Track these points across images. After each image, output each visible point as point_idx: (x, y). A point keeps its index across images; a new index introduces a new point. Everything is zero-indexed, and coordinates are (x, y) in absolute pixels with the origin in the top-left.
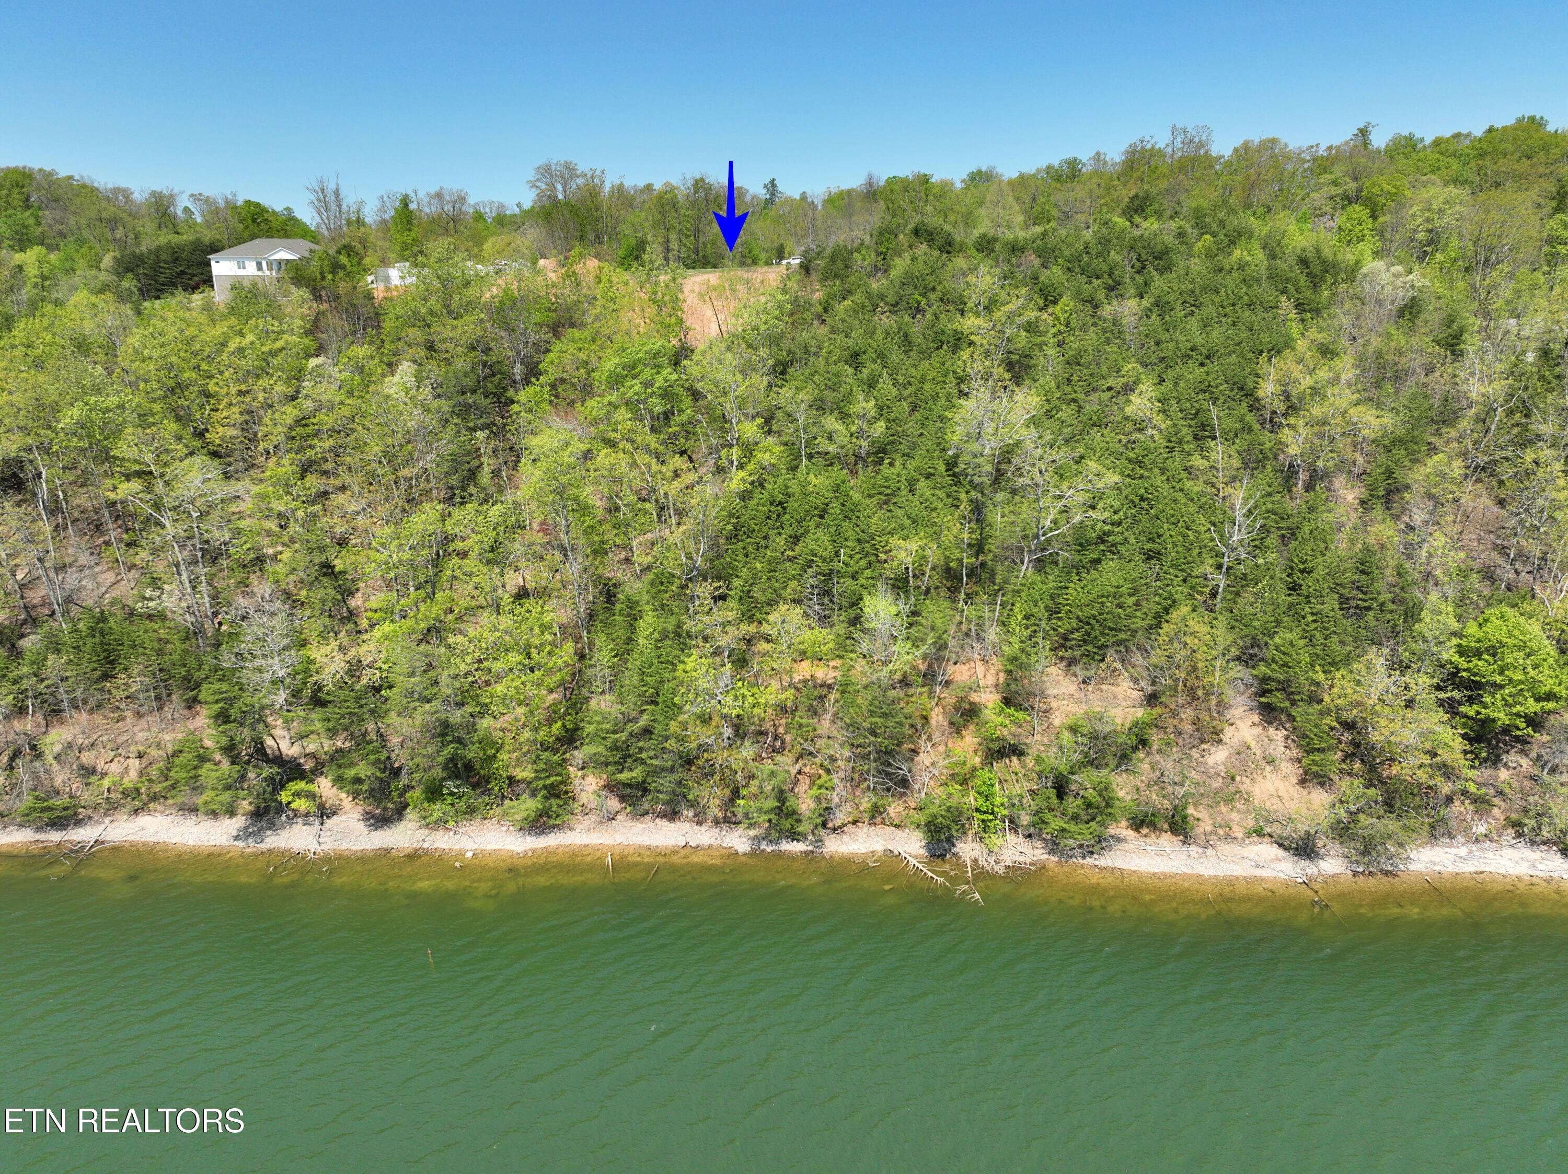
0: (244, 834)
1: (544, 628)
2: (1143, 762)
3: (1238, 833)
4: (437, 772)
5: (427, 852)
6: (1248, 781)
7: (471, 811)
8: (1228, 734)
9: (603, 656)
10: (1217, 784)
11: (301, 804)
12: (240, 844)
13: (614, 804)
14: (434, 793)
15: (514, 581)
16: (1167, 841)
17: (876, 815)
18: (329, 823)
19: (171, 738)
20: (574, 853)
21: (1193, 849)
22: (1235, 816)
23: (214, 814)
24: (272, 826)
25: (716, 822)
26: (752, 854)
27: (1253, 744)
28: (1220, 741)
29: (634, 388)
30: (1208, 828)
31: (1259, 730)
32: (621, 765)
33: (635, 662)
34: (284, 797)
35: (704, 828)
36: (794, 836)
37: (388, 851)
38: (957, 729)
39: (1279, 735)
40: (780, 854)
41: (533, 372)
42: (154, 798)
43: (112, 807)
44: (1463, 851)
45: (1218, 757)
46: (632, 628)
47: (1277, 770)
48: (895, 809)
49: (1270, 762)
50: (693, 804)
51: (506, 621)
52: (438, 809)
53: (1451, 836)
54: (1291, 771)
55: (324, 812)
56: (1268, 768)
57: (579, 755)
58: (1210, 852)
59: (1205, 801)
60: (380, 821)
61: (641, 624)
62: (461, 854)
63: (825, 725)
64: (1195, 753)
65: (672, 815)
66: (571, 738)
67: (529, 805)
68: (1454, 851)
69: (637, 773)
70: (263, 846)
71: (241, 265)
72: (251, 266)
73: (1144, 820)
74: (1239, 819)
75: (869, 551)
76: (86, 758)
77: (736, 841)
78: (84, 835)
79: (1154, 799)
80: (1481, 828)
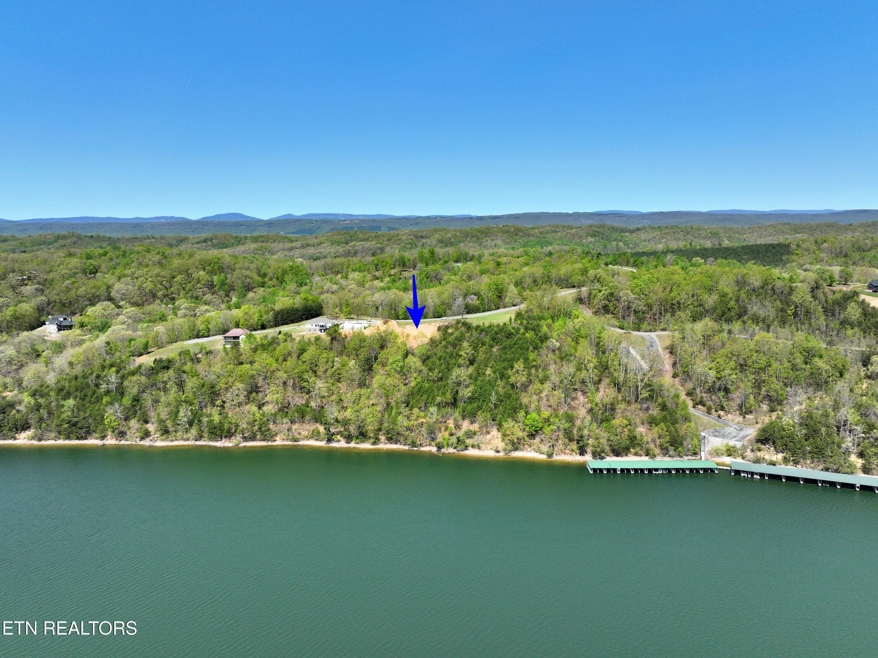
0: (326, 444)
1: (377, 411)
2: (476, 437)
4: (358, 434)
5: (356, 447)
6: (493, 441)
7: (363, 442)
8: (492, 433)
9: (386, 416)
10: (487, 441)
11: (336, 439)
13: (387, 441)
14: (357, 438)
15: (371, 402)
16: (477, 450)
17: (430, 445)
18: (340, 443)
19: (312, 428)
20: (380, 448)
21: (480, 451)
23: (320, 441)
24: (331, 443)
25: (403, 445)
26: (408, 450)
27: (495, 435)
28: (490, 434)
29: (394, 366)
30: (483, 447)
31: (497, 433)
32: (388, 434)
33: (391, 417)
34: (333, 437)
35: (401, 445)
36: (415, 447)
37: (349, 447)
38: (445, 430)
39: (500, 434)
40: (413, 450)
41: (376, 358)
42: (310, 438)
43: (303, 439)
44: (524, 453)
45: (489, 437)
46: (391, 411)
48: (433, 444)
49: (497, 438)
50: (400, 442)
51: (370, 409)
52: (358, 441)
53: (523, 450)
54: (500, 439)
55: (339, 441)
57: (381, 433)
58: (482, 451)
59: (484, 444)
60: (348, 443)
61: (393, 411)
62: (361, 448)
63: (423, 429)
64: (485, 436)
65: (396, 444)
66: (380, 430)
67: (372, 440)
69: (390, 435)
70: (330, 446)
71: (312, 325)
72: (314, 326)
73: (473, 446)
74: (489, 447)
75: (434, 398)
76: (299, 431)
77: (406, 448)
78: (301, 443)
79: (476, 443)
80: (529, 450)
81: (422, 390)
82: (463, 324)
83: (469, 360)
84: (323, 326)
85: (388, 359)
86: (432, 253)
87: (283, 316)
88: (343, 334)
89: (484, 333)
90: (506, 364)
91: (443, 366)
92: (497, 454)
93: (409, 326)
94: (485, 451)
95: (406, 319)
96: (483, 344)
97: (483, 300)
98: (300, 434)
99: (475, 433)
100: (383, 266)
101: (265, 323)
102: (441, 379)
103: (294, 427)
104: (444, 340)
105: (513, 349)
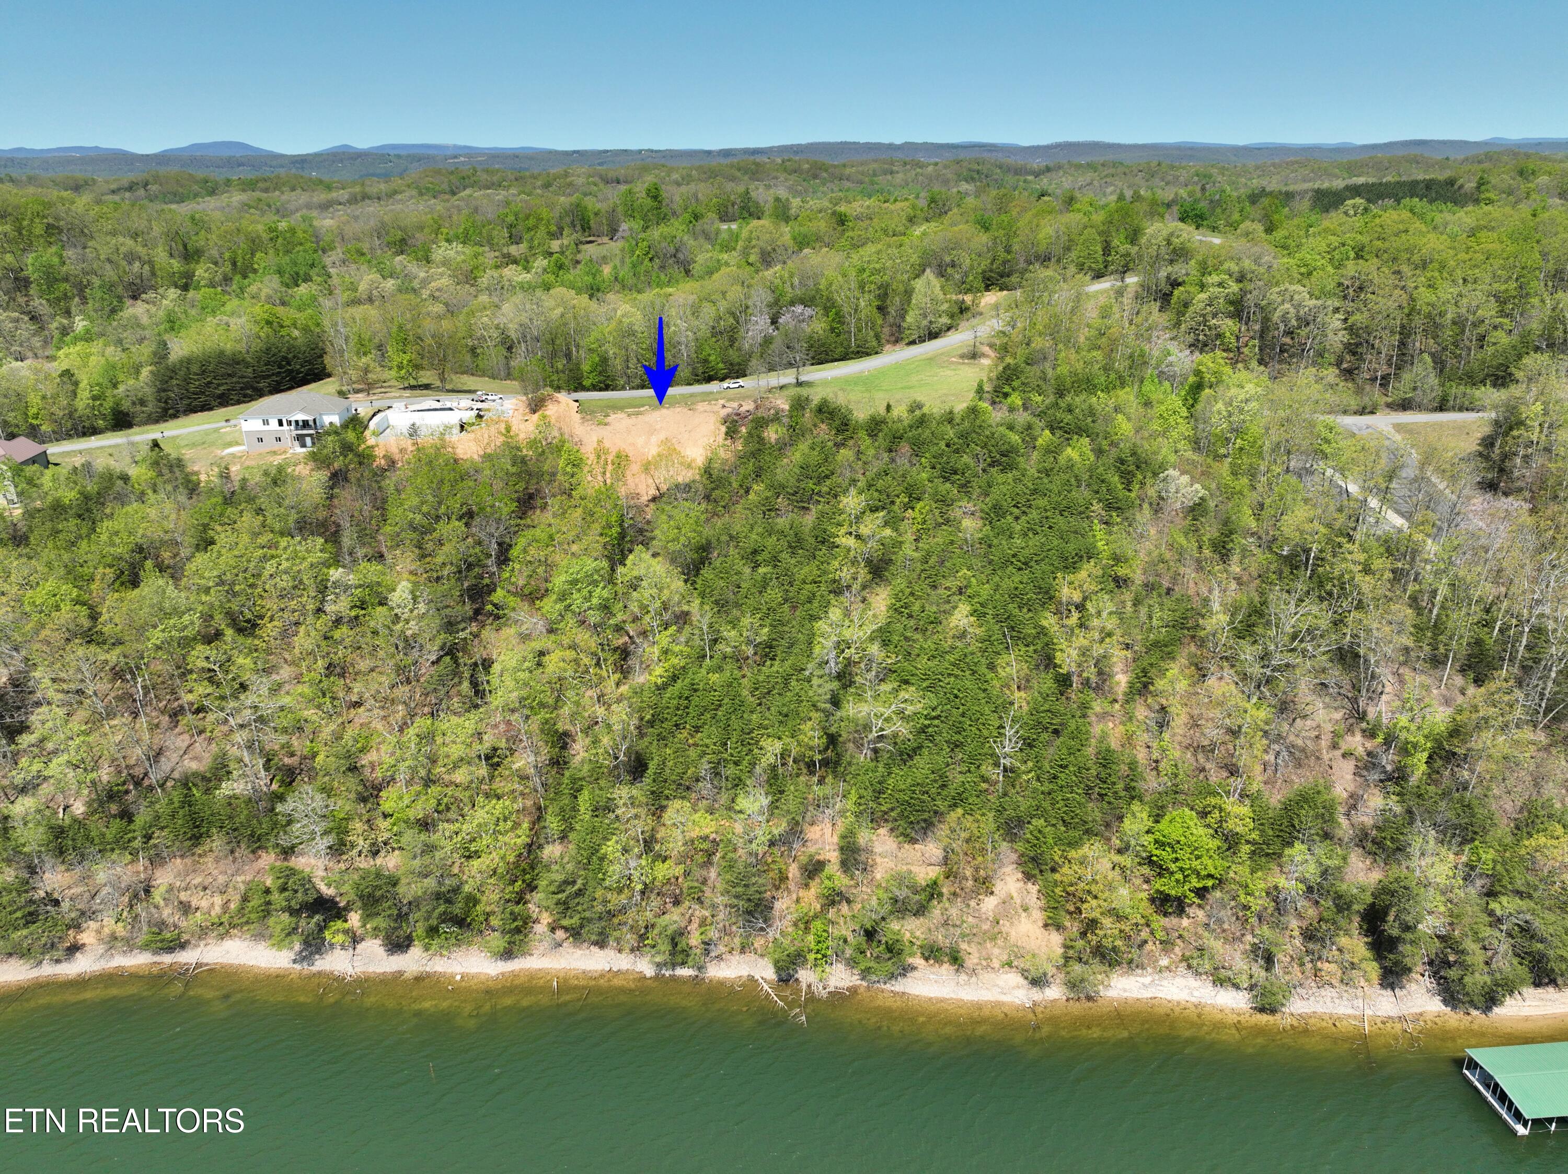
0: (299, 958)
2: (936, 911)
3: (996, 964)
4: (435, 920)
5: (428, 975)
6: (1008, 924)
7: (459, 943)
8: (1000, 888)
9: (553, 823)
10: (986, 926)
11: (339, 940)
12: (298, 967)
13: (561, 934)
14: (433, 931)
16: (946, 969)
18: (359, 947)
20: (532, 975)
21: (963, 977)
22: (996, 951)
24: (318, 952)
25: (632, 950)
26: (657, 977)
27: (1015, 895)
28: (992, 893)
30: (976, 961)
31: (1021, 884)
34: (327, 935)
35: (623, 956)
36: (685, 962)
37: (400, 973)
38: (806, 881)
39: (1033, 889)
40: (673, 978)
41: (502, 560)
43: (203, 932)
44: (1147, 980)
45: (989, 904)
46: (575, 801)
47: (1029, 916)
48: (759, 944)
49: (1026, 910)
50: (616, 938)
52: (435, 942)
53: (1143, 968)
54: (1039, 916)
55: (356, 940)
56: (1024, 914)
57: (536, 898)
58: (974, 979)
59: (976, 939)
60: (395, 948)
62: (453, 976)
64: (973, 903)
65: (601, 943)
67: (499, 938)
68: (1141, 980)
70: (314, 969)
71: (266, 422)
72: (274, 423)
73: (932, 953)
74: (998, 953)
75: (749, 741)
76: (183, 896)
77: (645, 967)
78: (187, 957)
79: (940, 938)
80: (1164, 962)
81: (695, 700)
82: (820, 410)
83: (869, 562)
84: (306, 424)
85: (550, 566)
86: (655, 198)
87: (187, 381)
88: (379, 452)
89: (905, 448)
90: (1013, 579)
91: (774, 594)
92: (1036, 995)
93: (620, 415)
94: (986, 976)
95: (607, 388)
96: (914, 496)
97: (840, 318)
98: (186, 908)
99: (932, 891)
100: (529, 229)
101: (126, 405)
102: (767, 651)
103: (164, 878)
104: (758, 475)
105: (1034, 515)
